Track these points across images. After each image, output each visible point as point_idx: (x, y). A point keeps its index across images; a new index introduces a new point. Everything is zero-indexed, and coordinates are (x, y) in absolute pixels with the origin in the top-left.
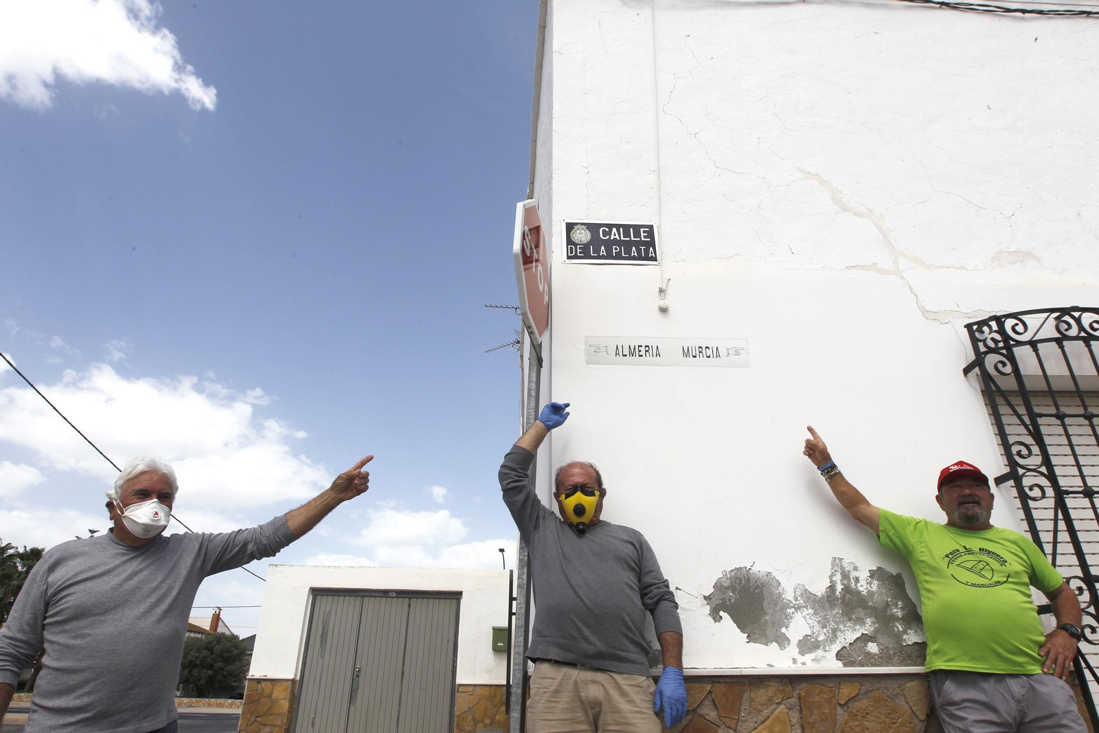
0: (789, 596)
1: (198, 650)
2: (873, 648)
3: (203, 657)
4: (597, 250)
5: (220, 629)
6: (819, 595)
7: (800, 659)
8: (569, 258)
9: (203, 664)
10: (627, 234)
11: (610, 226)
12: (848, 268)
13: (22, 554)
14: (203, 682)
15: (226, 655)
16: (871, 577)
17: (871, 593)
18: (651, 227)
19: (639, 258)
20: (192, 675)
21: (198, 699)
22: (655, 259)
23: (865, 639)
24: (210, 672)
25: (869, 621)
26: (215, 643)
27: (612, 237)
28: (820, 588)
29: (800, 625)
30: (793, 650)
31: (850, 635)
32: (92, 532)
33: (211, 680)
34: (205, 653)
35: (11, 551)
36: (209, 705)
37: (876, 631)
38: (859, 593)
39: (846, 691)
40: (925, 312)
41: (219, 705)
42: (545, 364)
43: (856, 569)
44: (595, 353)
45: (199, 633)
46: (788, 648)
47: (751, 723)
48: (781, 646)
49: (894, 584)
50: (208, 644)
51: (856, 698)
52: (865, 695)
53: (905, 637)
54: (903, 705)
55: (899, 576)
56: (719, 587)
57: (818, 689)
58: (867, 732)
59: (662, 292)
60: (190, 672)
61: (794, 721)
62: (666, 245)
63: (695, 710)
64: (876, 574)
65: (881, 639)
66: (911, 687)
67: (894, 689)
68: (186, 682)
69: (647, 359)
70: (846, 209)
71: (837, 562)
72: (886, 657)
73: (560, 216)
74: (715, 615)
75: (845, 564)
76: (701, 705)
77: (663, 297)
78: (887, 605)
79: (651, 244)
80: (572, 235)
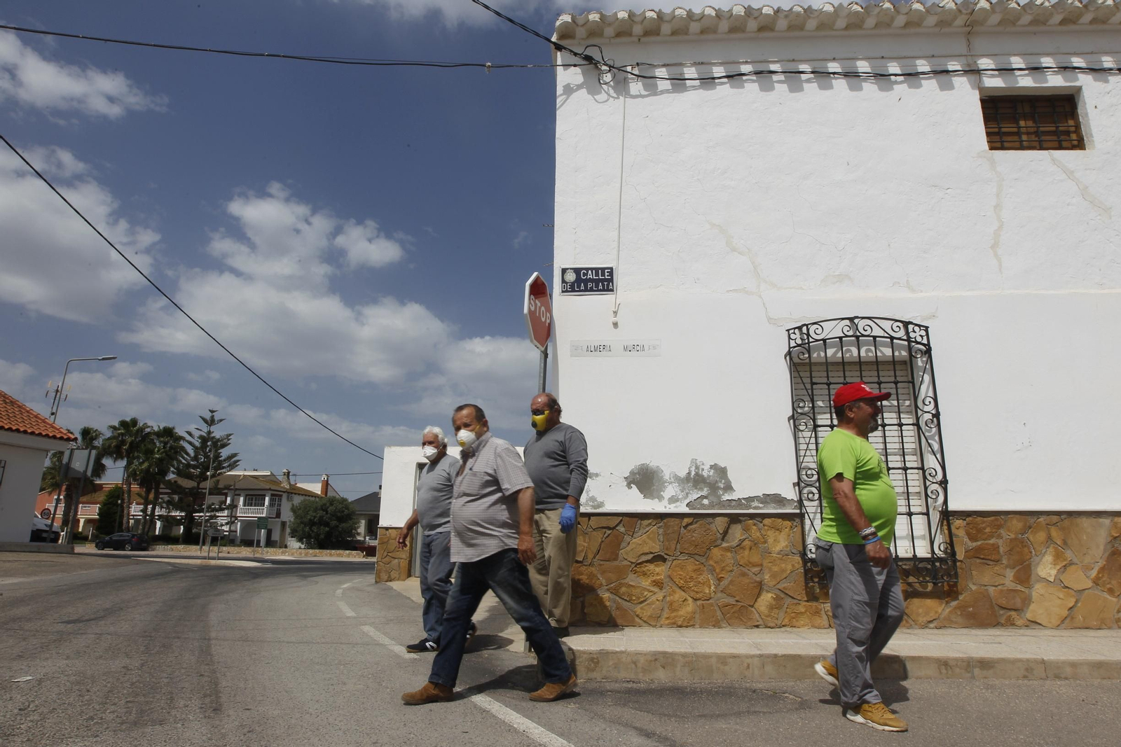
0: (667, 477)
1: (316, 510)
2: (706, 502)
3: (320, 517)
4: (579, 286)
5: (330, 494)
6: (682, 477)
7: (668, 506)
8: (563, 292)
9: (322, 522)
10: (597, 274)
11: (587, 269)
12: (728, 291)
13: (158, 432)
14: (322, 536)
15: (339, 514)
16: (711, 468)
17: (709, 476)
18: (611, 269)
19: (603, 290)
20: (313, 531)
21: (321, 551)
22: (612, 290)
23: (703, 497)
24: (327, 529)
25: (705, 489)
26: (328, 505)
27: (589, 277)
28: (683, 474)
29: (670, 491)
30: (665, 502)
31: (694, 495)
32: (212, 411)
33: (329, 535)
34: (321, 513)
35: (148, 430)
36: (331, 555)
37: (708, 494)
38: (703, 476)
39: (686, 521)
40: (769, 319)
41: (339, 555)
42: (550, 356)
43: (703, 464)
44: (576, 350)
45: (312, 496)
46: (663, 501)
47: (640, 534)
48: (660, 500)
49: (722, 472)
50: (322, 506)
51: (691, 524)
52: (696, 523)
53: (723, 497)
54: (713, 527)
55: (725, 468)
56: (632, 473)
57: (673, 519)
58: (694, 539)
59: (615, 313)
60: (310, 528)
61: (660, 533)
62: (620, 280)
63: (614, 528)
64: (714, 467)
65: (711, 498)
66: (718, 519)
67: (710, 520)
68: (308, 537)
69: (604, 353)
70: (734, 250)
71: (694, 461)
72: (711, 506)
73: (559, 264)
74: (629, 486)
75: (698, 462)
76: (617, 526)
77: (616, 316)
78: (717, 482)
79: (611, 280)
80: (565, 277)
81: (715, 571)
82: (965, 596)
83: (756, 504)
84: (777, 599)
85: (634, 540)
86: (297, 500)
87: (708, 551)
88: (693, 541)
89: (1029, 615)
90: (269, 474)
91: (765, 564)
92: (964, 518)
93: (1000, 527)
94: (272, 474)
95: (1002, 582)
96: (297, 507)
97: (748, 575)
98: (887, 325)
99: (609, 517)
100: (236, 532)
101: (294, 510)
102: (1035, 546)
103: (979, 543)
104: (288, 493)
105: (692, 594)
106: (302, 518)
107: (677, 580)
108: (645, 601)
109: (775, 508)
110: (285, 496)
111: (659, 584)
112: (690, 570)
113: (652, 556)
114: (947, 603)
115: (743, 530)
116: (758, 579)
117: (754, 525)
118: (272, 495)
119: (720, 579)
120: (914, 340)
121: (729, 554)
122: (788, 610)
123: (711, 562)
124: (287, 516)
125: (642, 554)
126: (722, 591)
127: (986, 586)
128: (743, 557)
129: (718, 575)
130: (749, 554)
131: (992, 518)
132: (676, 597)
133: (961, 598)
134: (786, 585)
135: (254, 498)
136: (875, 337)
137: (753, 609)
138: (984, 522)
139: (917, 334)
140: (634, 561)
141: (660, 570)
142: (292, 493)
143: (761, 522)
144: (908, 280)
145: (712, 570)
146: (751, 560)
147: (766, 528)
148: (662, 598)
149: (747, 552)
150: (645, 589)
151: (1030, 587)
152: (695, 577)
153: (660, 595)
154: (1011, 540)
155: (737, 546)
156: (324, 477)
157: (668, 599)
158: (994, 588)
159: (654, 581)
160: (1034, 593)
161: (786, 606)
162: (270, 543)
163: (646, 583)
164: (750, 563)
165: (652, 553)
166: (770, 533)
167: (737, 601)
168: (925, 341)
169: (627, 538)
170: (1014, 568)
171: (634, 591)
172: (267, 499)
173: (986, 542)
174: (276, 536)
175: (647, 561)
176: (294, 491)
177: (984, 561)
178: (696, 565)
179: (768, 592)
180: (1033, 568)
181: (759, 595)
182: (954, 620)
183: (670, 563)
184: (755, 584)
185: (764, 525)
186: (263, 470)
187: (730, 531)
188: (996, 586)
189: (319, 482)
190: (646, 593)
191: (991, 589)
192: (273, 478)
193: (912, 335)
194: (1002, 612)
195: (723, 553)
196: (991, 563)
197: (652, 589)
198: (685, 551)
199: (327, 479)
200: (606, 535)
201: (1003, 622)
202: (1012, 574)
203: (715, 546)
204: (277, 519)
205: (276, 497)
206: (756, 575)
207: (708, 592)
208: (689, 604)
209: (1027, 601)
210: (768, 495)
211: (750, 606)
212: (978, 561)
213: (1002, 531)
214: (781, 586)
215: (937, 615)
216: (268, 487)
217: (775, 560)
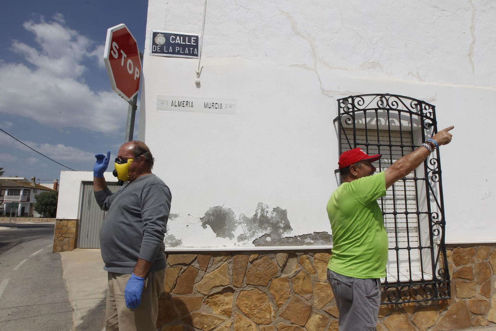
0: (237, 218)
1: (49, 198)
2: (269, 239)
3: (51, 201)
4: (168, 49)
6: (250, 218)
7: (238, 243)
8: (153, 52)
9: (51, 204)
10: (184, 40)
11: (176, 35)
12: (292, 66)
14: (52, 211)
16: (274, 211)
17: (272, 218)
18: (197, 37)
19: (189, 54)
20: (47, 209)
21: (51, 218)
22: (197, 55)
23: (266, 235)
25: (269, 229)
27: (177, 42)
28: (250, 215)
29: (239, 230)
30: (235, 240)
31: (260, 234)
37: (271, 233)
38: (267, 217)
39: (253, 257)
40: (323, 90)
43: (268, 207)
44: (161, 104)
45: (48, 190)
46: (233, 239)
47: (212, 269)
48: (231, 238)
49: (282, 214)
50: (52, 196)
51: (256, 259)
52: (261, 258)
53: (283, 235)
54: (274, 261)
55: (285, 211)
56: (207, 214)
57: (242, 256)
58: (258, 272)
59: (198, 74)
60: (45, 207)
61: (230, 267)
62: (204, 47)
63: (190, 264)
64: (276, 210)
65: (273, 236)
66: (279, 255)
67: (272, 256)
68: (45, 211)
69: (187, 108)
70: (297, 33)
71: (260, 204)
72: (273, 243)
73: (150, 28)
74: (204, 226)
75: (263, 205)
76: (192, 262)
77: (199, 77)
78: (278, 222)
79: (196, 46)
80: (155, 40)
81: (275, 298)
82: (452, 307)
83: (308, 240)
84: (323, 319)
85: (207, 275)
86: (39, 192)
87: (270, 282)
88: (258, 274)
89: (489, 318)
90: (23, 179)
91: (315, 292)
92: (452, 249)
93: (473, 255)
94: (25, 179)
95: (474, 295)
96: (38, 196)
97: (301, 301)
98: (407, 102)
99: (185, 255)
100: (3, 208)
101: (36, 197)
102: (494, 268)
103: (461, 267)
104: (34, 189)
105: (256, 320)
106: (41, 202)
107: (243, 309)
108: (215, 328)
109: (323, 244)
110: (32, 191)
111: (228, 313)
112: (254, 299)
113: (222, 288)
114: (440, 312)
115: (299, 263)
116: (309, 304)
117: (307, 259)
118: (24, 190)
119: (279, 306)
120: (425, 115)
121: (287, 284)
122: (331, 327)
123: (272, 291)
124: (33, 200)
125: (214, 287)
126: (280, 316)
127: (464, 298)
128: (298, 286)
129: (277, 302)
130: (303, 283)
131: (469, 248)
132: (242, 323)
133: (449, 308)
134: (330, 307)
135: (14, 191)
136: (400, 111)
137: (304, 329)
138: (464, 252)
139: (427, 111)
140: (206, 293)
141: (229, 300)
142: (36, 189)
143: (313, 256)
144: (417, 72)
145: (273, 298)
146: (304, 289)
147: (316, 261)
148: (230, 325)
149: (301, 282)
150: (215, 318)
151: (489, 297)
152: (258, 305)
153: (228, 322)
154: (480, 264)
155: (293, 277)
156: (55, 181)
157: (235, 325)
158: (469, 299)
159: (224, 311)
160: (492, 302)
161: (329, 324)
162: (23, 214)
163: (216, 312)
164: (303, 291)
165: (222, 286)
166: (319, 265)
167: (292, 323)
168: (432, 117)
169: (201, 273)
170: (481, 284)
171: (206, 320)
172: (21, 193)
173: (465, 266)
174: (27, 210)
175: (218, 293)
176: (38, 188)
177: (463, 280)
178: (259, 294)
179: (316, 313)
180: (492, 283)
181: (309, 317)
182: (444, 325)
183: (238, 293)
184: (307, 308)
185: (315, 259)
186: (20, 177)
187: (288, 264)
188: (470, 298)
189: (53, 183)
190: (216, 321)
191: (468, 300)
192: (26, 181)
193: (424, 111)
194: (473, 317)
195: (282, 283)
196: (467, 281)
197: (222, 317)
198: (250, 283)
199: (57, 182)
200: (182, 270)
201: (474, 324)
202: (480, 288)
203: (276, 278)
204: (27, 202)
205: (27, 191)
206: (308, 300)
207: (268, 317)
208: (253, 329)
209: (488, 306)
210: (318, 233)
211: (302, 326)
212: (460, 280)
213: (474, 258)
214: (326, 308)
215: (434, 323)
216: (22, 186)
217: (322, 287)
